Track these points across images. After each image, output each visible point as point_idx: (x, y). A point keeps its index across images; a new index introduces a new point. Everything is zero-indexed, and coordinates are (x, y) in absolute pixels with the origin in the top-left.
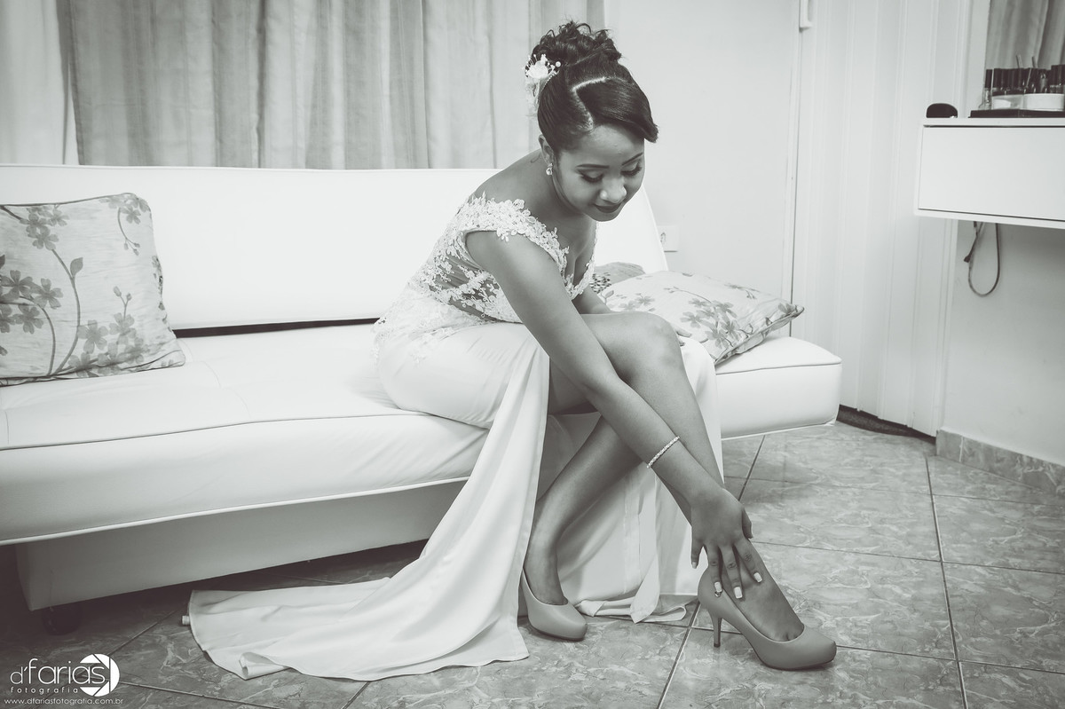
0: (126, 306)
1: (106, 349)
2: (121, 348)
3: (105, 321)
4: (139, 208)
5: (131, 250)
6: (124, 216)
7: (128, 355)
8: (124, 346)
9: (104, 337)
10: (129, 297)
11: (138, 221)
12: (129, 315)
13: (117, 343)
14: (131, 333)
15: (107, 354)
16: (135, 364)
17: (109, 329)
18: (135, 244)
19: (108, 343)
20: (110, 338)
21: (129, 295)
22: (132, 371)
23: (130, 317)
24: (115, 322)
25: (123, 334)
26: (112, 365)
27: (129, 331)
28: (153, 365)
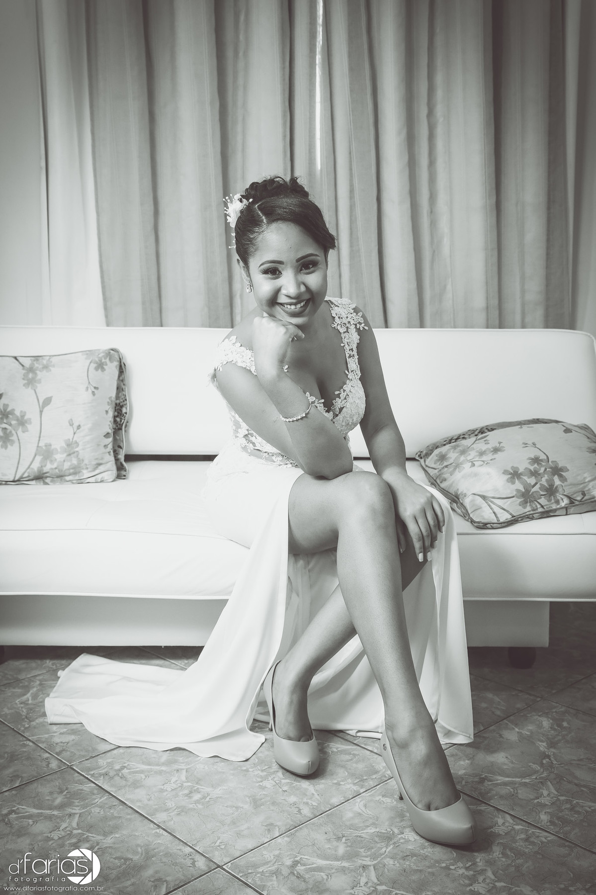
0: (75, 433)
1: (55, 465)
2: (67, 465)
3: (58, 444)
4: (107, 360)
5: (90, 391)
6: (93, 365)
7: (72, 471)
8: (69, 464)
9: (55, 456)
10: (79, 427)
11: (103, 370)
12: (76, 441)
13: (64, 461)
14: (75, 454)
15: (56, 468)
16: (77, 478)
17: (59, 450)
18: (95, 388)
19: (57, 460)
20: (59, 457)
21: (79, 426)
22: (73, 483)
23: (76, 442)
24: (64, 445)
25: (69, 455)
26: (60, 477)
27: (74, 453)
28: (89, 480)
